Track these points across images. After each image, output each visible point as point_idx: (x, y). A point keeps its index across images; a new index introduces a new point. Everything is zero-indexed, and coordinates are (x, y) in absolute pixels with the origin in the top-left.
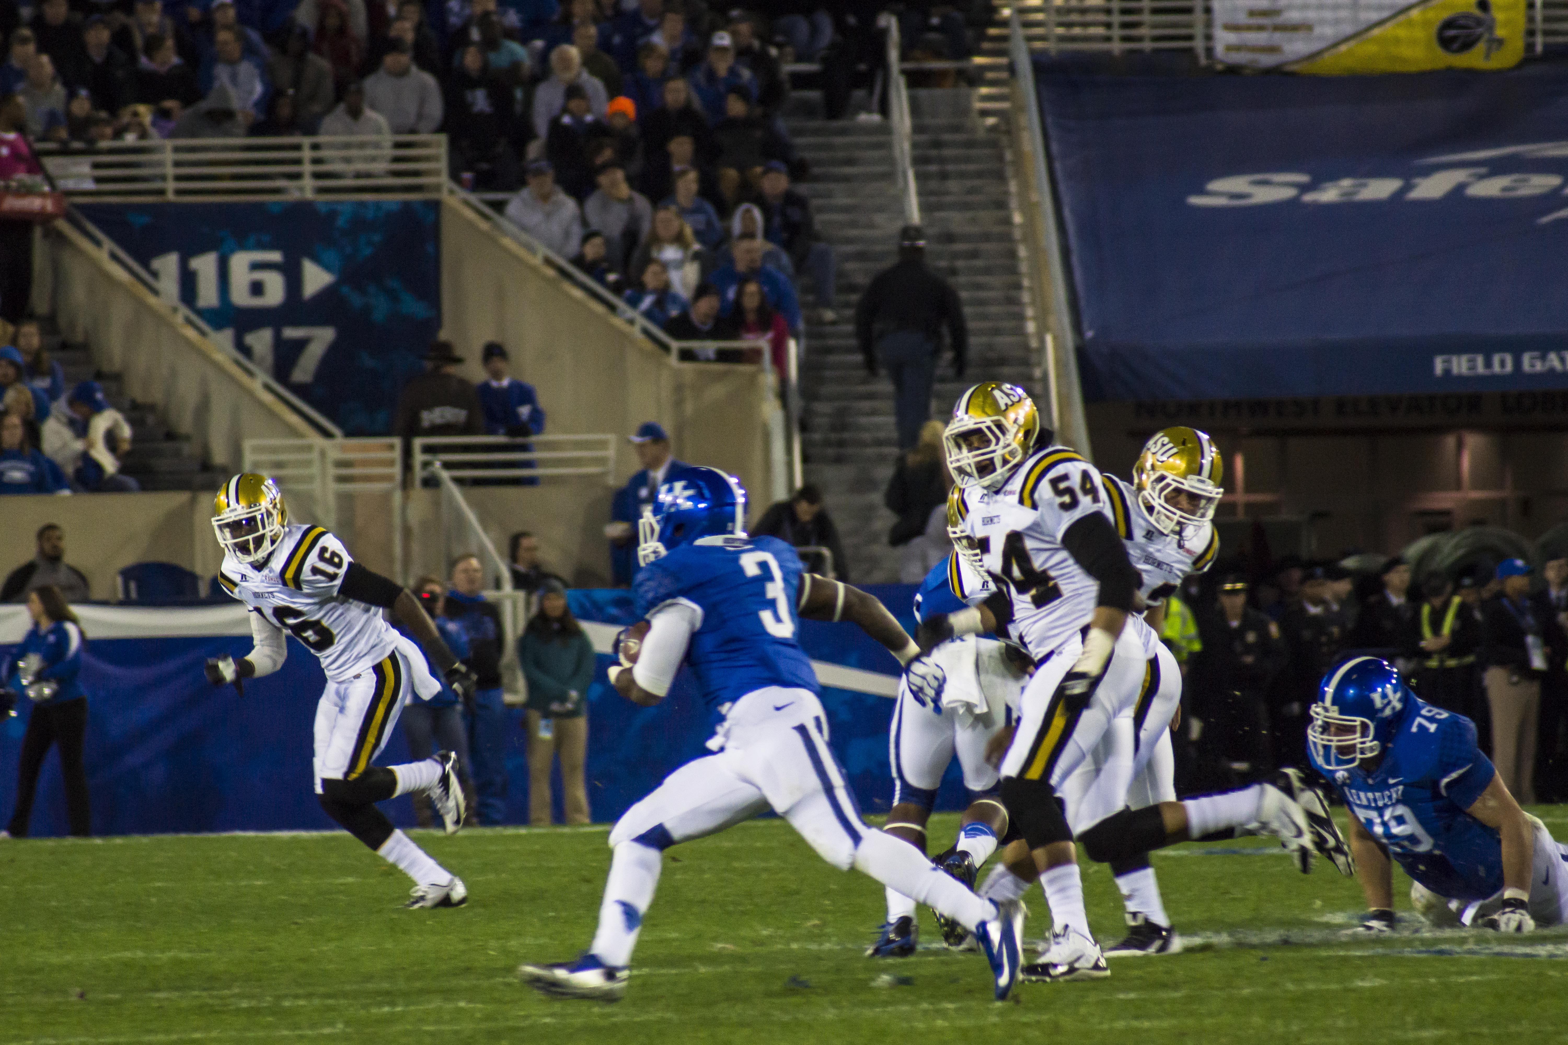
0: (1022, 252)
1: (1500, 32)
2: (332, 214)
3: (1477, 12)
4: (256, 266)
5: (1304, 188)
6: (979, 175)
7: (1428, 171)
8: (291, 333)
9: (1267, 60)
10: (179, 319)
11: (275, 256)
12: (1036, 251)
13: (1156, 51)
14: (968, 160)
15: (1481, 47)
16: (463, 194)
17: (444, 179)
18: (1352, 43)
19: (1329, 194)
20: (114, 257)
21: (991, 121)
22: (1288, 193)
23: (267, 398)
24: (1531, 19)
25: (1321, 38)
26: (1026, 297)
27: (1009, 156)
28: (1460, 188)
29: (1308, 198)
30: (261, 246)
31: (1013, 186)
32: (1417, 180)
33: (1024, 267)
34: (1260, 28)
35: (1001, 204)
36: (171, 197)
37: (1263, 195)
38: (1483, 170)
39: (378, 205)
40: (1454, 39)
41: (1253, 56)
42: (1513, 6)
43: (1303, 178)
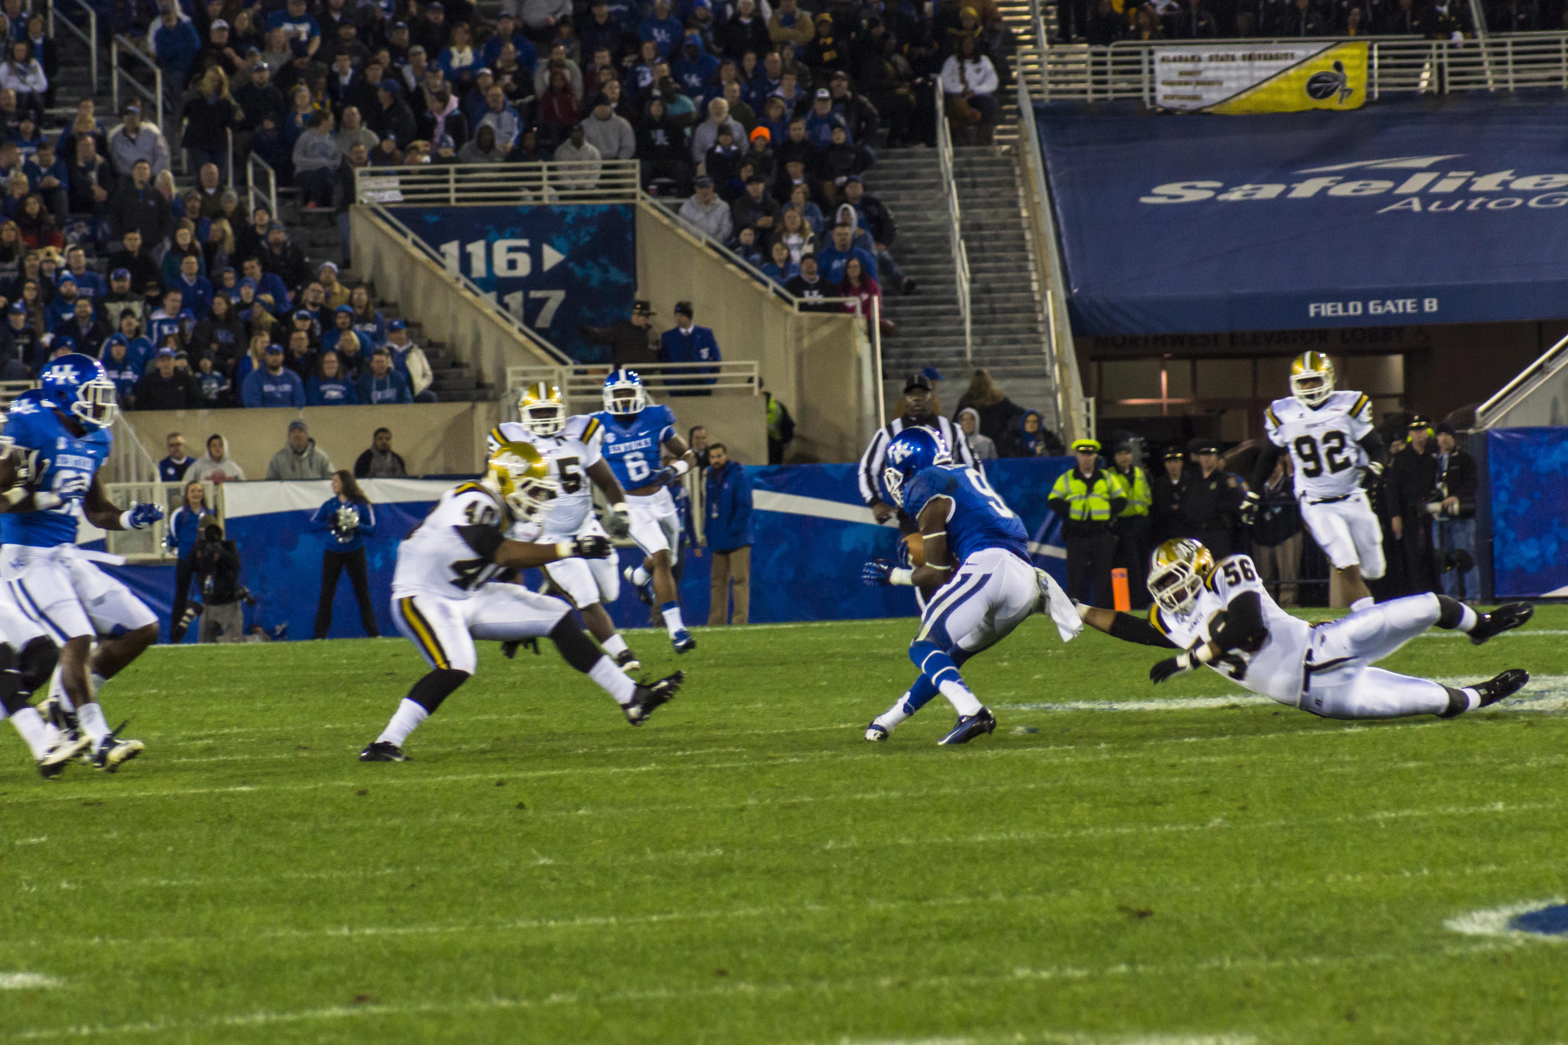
0: (1028, 236)
1: (1349, 85)
2: (564, 214)
3: (1334, 71)
4: (511, 250)
5: (1219, 191)
6: (998, 184)
7: (1302, 179)
8: (534, 294)
9: (1191, 105)
10: (461, 285)
11: (524, 243)
12: (1039, 234)
13: (1116, 99)
14: (991, 174)
15: (1337, 94)
16: (650, 199)
17: (638, 190)
18: (1249, 93)
19: (1235, 195)
20: (415, 243)
21: (1005, 147)
22: (1209, 194)
23: (522, 338)
24: (1371, 76)
25: (1229, 89)
26: (1031, 266)
27: (1018, 171)
28: (1325, 189)
29: (1222, 197)
30: (514, 236)
31: (1021, 192)
32: (1294, 185)
33: (1029, 246)
34: (1187, 83)
35: (1013, 204)
36: (453, 203)
37: (1191, 196)
38: (1340, 178)
39: (593, 207)
40: (1319, 89)
41: (1182, 102)
42: (1358, 67)
43: (1218, 184)
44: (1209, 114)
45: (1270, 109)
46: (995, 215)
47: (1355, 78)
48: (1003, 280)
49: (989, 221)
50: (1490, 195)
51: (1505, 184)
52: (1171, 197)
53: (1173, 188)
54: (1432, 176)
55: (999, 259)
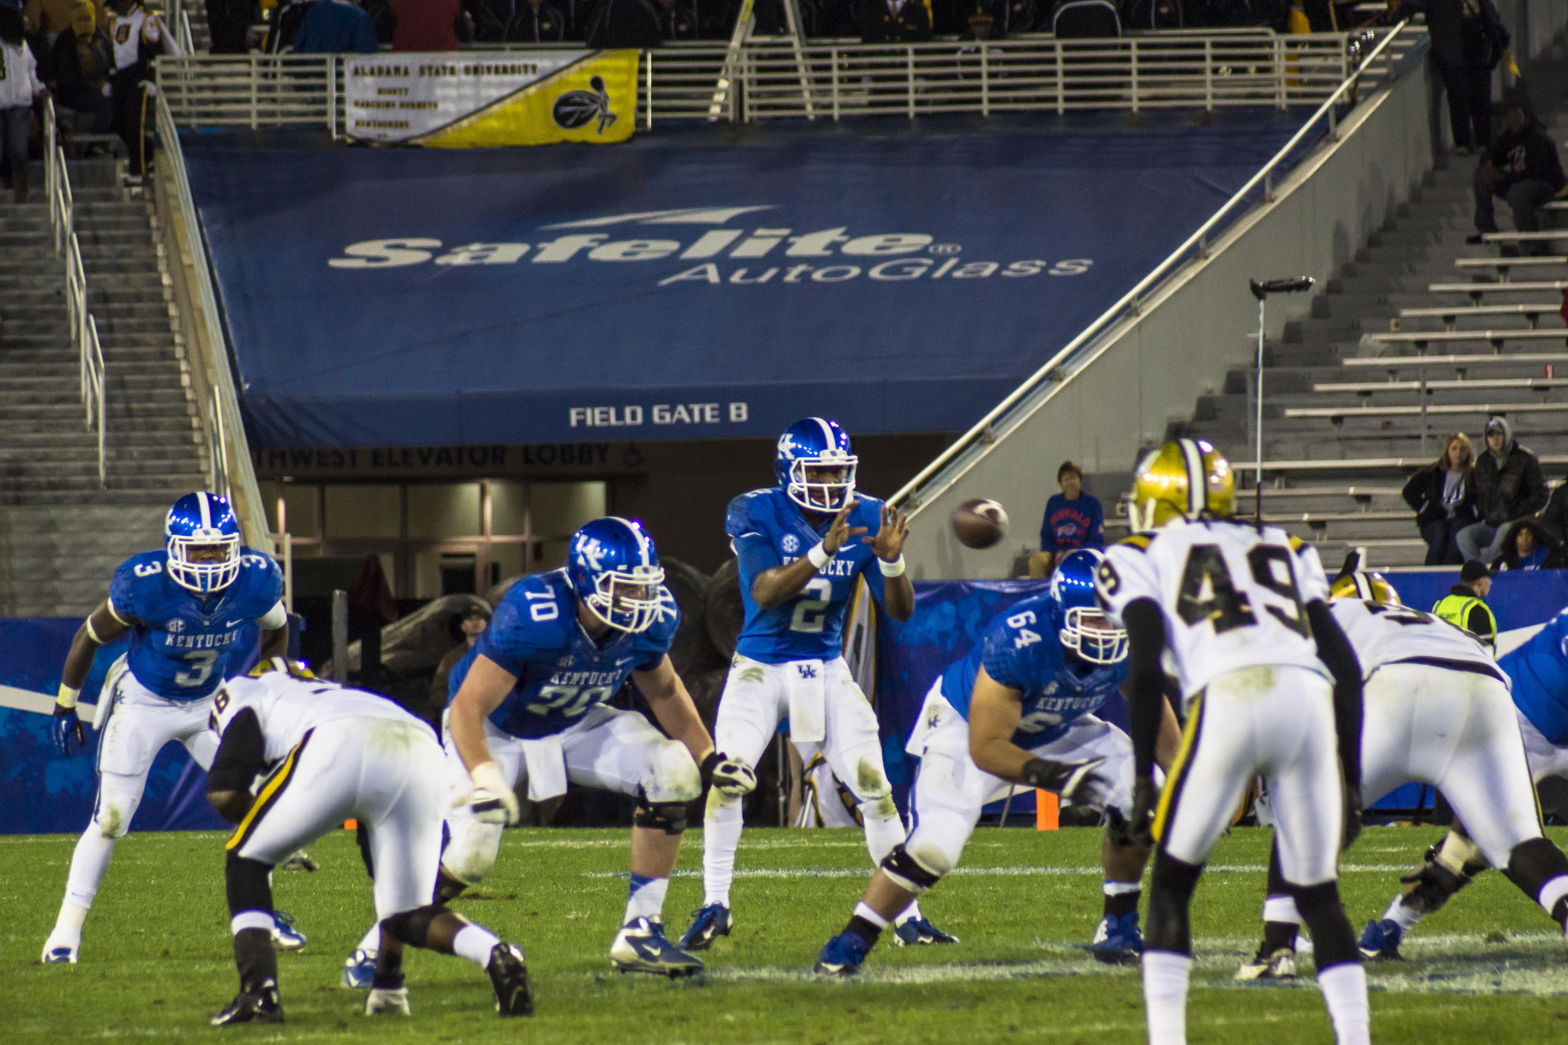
0: (172, 311)
1: (612, 109)
3: (590, 90)
5: (436, 252)
6: (128, 239)
7: (552, 237)
9: (394, 134)
12: (192, 309)
13: (286, 126)
14: (117, 225)
15: (595, 122)
18: (473, 119)
19: (461, 258)
21: (136, 189)
22: (425, 256)
24: (642, 96)
25: (446, 113)
26: (179, 353)
27: (154, 222)
28: (583, 253)
29: (441, 261)
31: (160, 251)
32: (541, 245)
33: (175, 325)
34: (388, 105)
35: (151, 266)
37: (398, 258)
38: (604, 236)
40: (569, 115)
41: (381, 131)
42: (626, 84)
43: (437, 243)
44: (418, 147)
45: (501, 140)
46: (126, 282)
47: (620, 100)
48: (142, 371)
49: (120, 290)
50: (815, 262)
51: (835, 246)
52: (370, 259)
53: (375, 248)
54: (731, 235)
55: (135, 343)
